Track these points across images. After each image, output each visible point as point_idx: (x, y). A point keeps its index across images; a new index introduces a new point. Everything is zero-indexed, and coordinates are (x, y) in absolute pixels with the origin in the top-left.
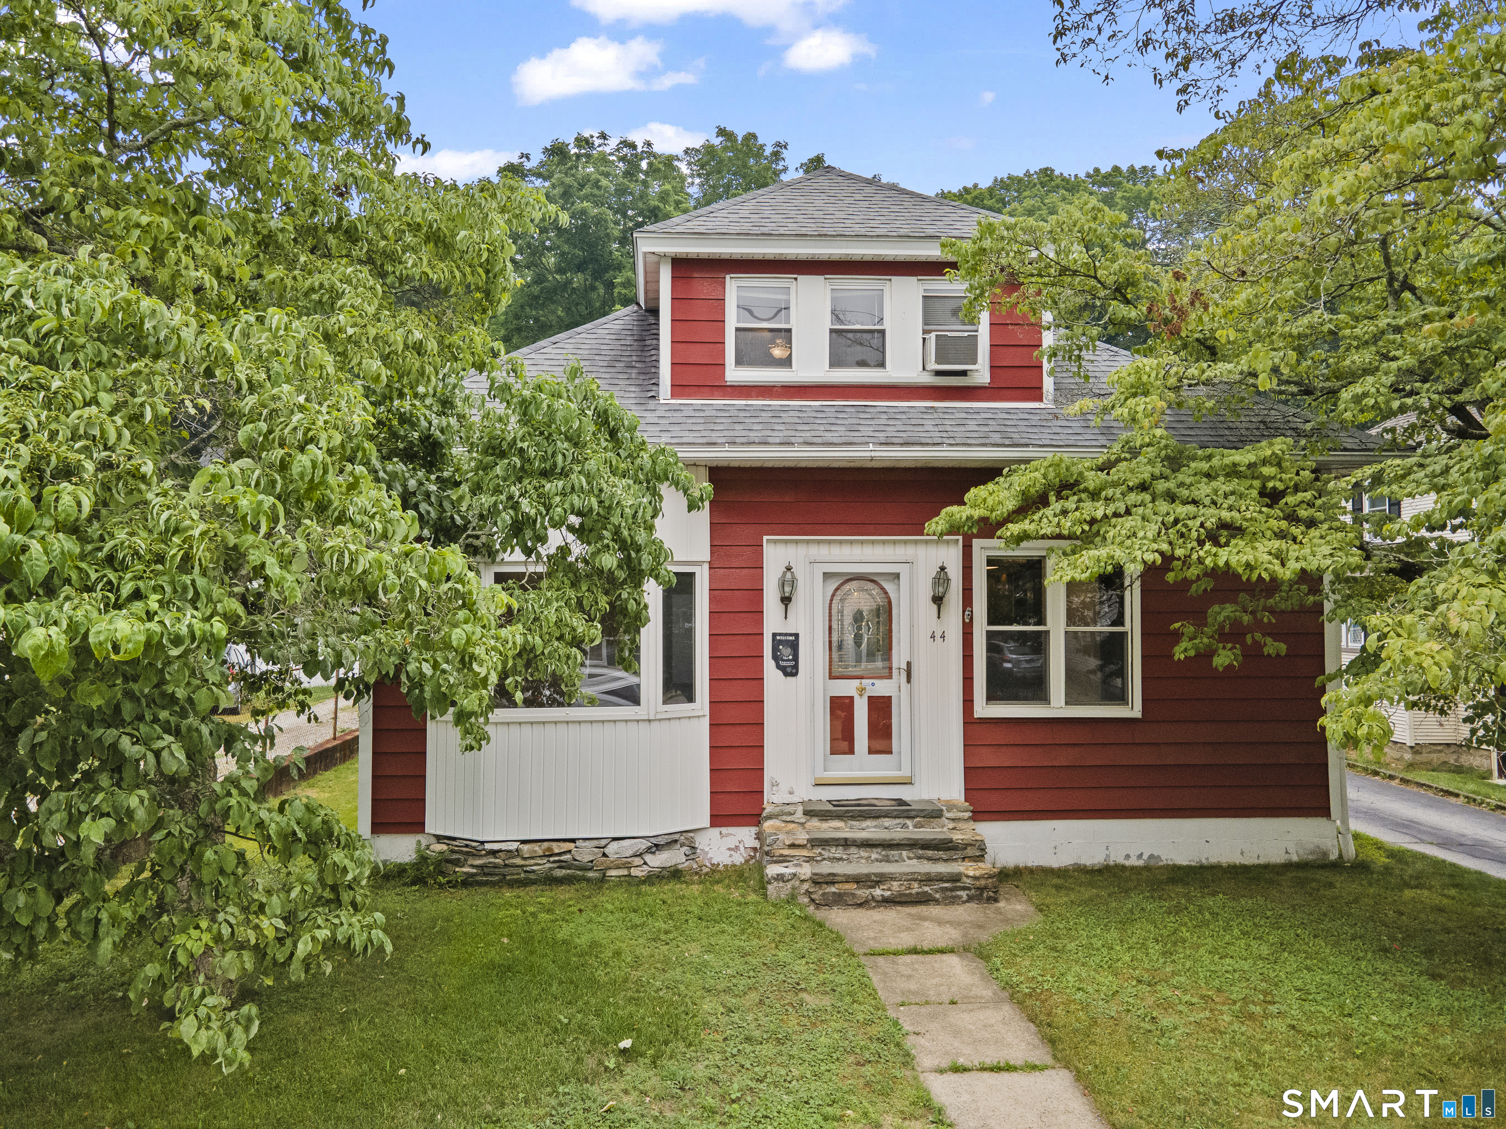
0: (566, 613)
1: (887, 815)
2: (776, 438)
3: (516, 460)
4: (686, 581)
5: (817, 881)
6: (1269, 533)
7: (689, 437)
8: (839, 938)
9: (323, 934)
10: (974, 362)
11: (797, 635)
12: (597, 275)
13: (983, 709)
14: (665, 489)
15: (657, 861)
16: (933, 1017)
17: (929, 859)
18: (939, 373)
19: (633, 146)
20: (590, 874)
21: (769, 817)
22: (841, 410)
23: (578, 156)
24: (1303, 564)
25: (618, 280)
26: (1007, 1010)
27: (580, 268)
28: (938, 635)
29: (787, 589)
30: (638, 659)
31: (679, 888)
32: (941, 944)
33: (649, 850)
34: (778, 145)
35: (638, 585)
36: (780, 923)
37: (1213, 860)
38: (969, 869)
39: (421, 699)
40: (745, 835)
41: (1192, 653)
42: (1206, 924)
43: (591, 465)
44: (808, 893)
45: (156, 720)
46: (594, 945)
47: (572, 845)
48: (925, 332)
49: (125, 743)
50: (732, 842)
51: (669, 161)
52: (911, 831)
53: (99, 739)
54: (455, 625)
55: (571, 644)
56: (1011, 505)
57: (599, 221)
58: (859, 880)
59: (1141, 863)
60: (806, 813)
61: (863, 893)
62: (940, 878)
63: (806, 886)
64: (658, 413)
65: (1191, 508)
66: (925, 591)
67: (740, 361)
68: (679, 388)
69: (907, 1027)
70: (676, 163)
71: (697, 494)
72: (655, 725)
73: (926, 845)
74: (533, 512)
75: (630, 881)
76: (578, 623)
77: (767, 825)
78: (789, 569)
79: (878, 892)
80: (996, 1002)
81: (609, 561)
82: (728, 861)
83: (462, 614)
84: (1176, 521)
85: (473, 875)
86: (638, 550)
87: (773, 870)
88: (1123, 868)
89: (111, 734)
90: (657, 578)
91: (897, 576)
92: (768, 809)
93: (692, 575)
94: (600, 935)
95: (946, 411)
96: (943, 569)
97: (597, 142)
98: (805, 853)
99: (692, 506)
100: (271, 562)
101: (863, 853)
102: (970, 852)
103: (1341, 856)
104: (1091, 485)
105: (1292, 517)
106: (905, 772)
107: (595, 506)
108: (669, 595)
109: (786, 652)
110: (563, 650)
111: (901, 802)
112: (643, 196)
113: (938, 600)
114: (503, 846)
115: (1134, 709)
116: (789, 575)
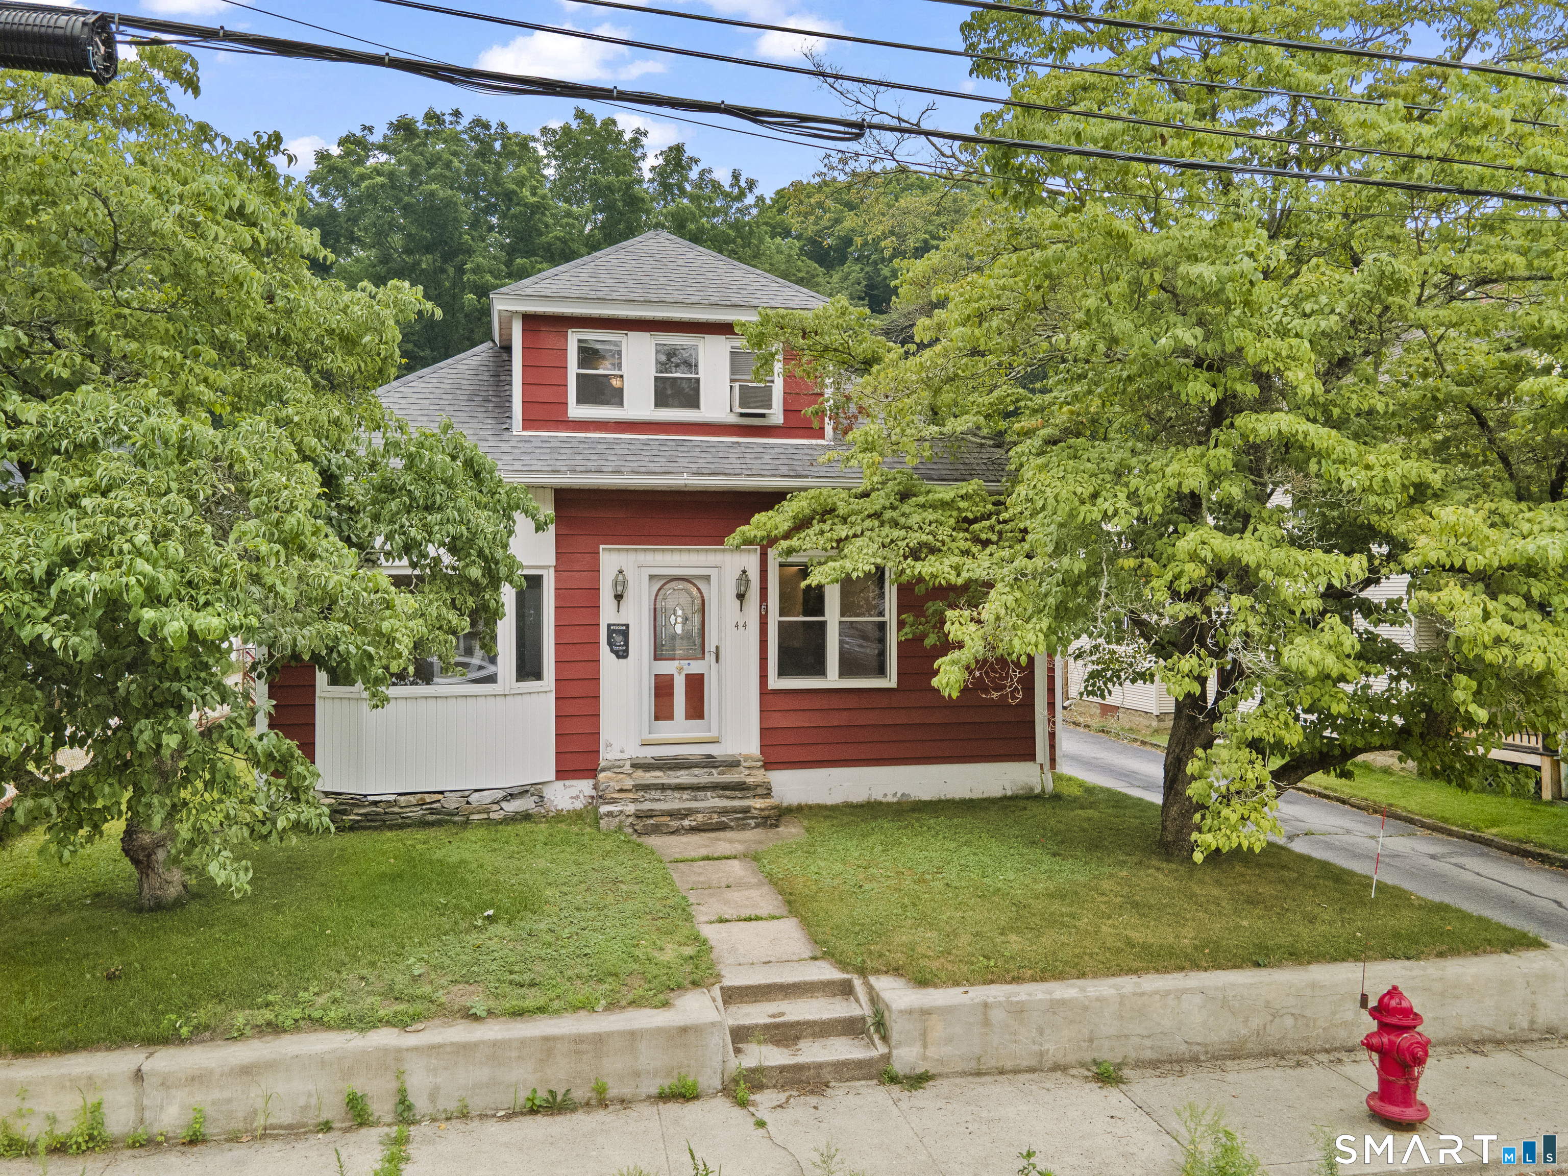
0: (444, 610)
1: (697, 765)
2: (610, 466)
3: (406, 499)
4: (535, 582)
5: (638, 816)
6: (956, 551)
7: (538, 465)
8: (652, 853)
9: (293, 816)
10: (770, 407)
11: (627, 626)
12: (447, 257)
13: (775, 682)
14: (517, 515)
15: (511, 807)
16: (711, 896)
17: (728, 797)
18: (742, 415)
19: (487, 126)
20: (456, 818)
21: (603, 770)
22: (663, 443)
23: (427, 133)
24: (971, 574)
25: (467, 266)
26: (765, 889)
27: (428, 249)
28: (741, 624)
29: (620, 588)
30: (495, 643)
31: (528, 826)
32: (728, 853)
33: (505, 799)
34: (638, 131)
35: (497, 588)
36: (608, 845)
37: (949, 796)
38: (758, 803)
39: (348, 669)
40: (584, 787)
41: (910, 636)
42: (921, 834)
43: (462, 502)
44: (632, 825)
45: (198, 678)
46: (462, 862)
47: (440, 797)
48: (732, 381)
49: (184, 690)
50: (573, 792)
51: (524, 143)
52: (716, 777)
53: (169, 689)
54: (383, 620)
55: (447, 633)
56: (785, 526)
57: (449, 203)
58: (671, 814)
59: (895, 800)
60: (633, 766)
61: (675, 824)
62: (735, 811)
63: (630, 820)
64: (512, 444)
65: (903, 533)
66: (731, 591)
67: (581, 400)
68: (529, 423)
69: (692, 901)
70: (532, 144)
71: (542, 519)
72: (509, 699)
73: (726, 787)
74: (419, 537)
75: (489, 823)
76: (453, 617)
77: (602, 776)
78: (621, 572)
79: (686, 823)
80: (760, 884)
81: (475, 572)
82: (570, 807)
83: (388, 613)
84: (892, 541)
85: (358, 822)
86: (497, 563)
87: (604, 809)
88: (881, 803)
89: (176, 685)
90: (511, 582)
91: (707, 578)
92: (603, 764)
93: (540, 577)
94: (467, 855)
95: (747, 446)
96: (744, 572)
97: (448, 118)
98: (631, 795)
99: (539, 528)
100: (278, 582)
101: (677, 795)
102: (760, 791)
103: (1043, 791)
104: (841, 512)
105: (977, 540)
106: (714, 734)
107: (465, 533)
108: (521, 598)
109: (619, 639)
110: (442, 636)
111: (710, 756)
112: (497, 181)
113: (741, 597)
114: (383, 798)
115: (890, 681)
116: (621, 577)
